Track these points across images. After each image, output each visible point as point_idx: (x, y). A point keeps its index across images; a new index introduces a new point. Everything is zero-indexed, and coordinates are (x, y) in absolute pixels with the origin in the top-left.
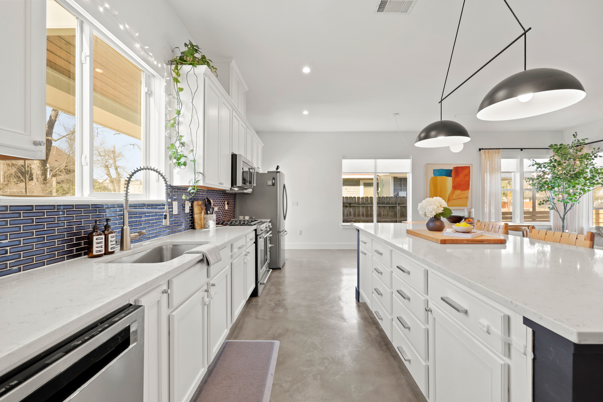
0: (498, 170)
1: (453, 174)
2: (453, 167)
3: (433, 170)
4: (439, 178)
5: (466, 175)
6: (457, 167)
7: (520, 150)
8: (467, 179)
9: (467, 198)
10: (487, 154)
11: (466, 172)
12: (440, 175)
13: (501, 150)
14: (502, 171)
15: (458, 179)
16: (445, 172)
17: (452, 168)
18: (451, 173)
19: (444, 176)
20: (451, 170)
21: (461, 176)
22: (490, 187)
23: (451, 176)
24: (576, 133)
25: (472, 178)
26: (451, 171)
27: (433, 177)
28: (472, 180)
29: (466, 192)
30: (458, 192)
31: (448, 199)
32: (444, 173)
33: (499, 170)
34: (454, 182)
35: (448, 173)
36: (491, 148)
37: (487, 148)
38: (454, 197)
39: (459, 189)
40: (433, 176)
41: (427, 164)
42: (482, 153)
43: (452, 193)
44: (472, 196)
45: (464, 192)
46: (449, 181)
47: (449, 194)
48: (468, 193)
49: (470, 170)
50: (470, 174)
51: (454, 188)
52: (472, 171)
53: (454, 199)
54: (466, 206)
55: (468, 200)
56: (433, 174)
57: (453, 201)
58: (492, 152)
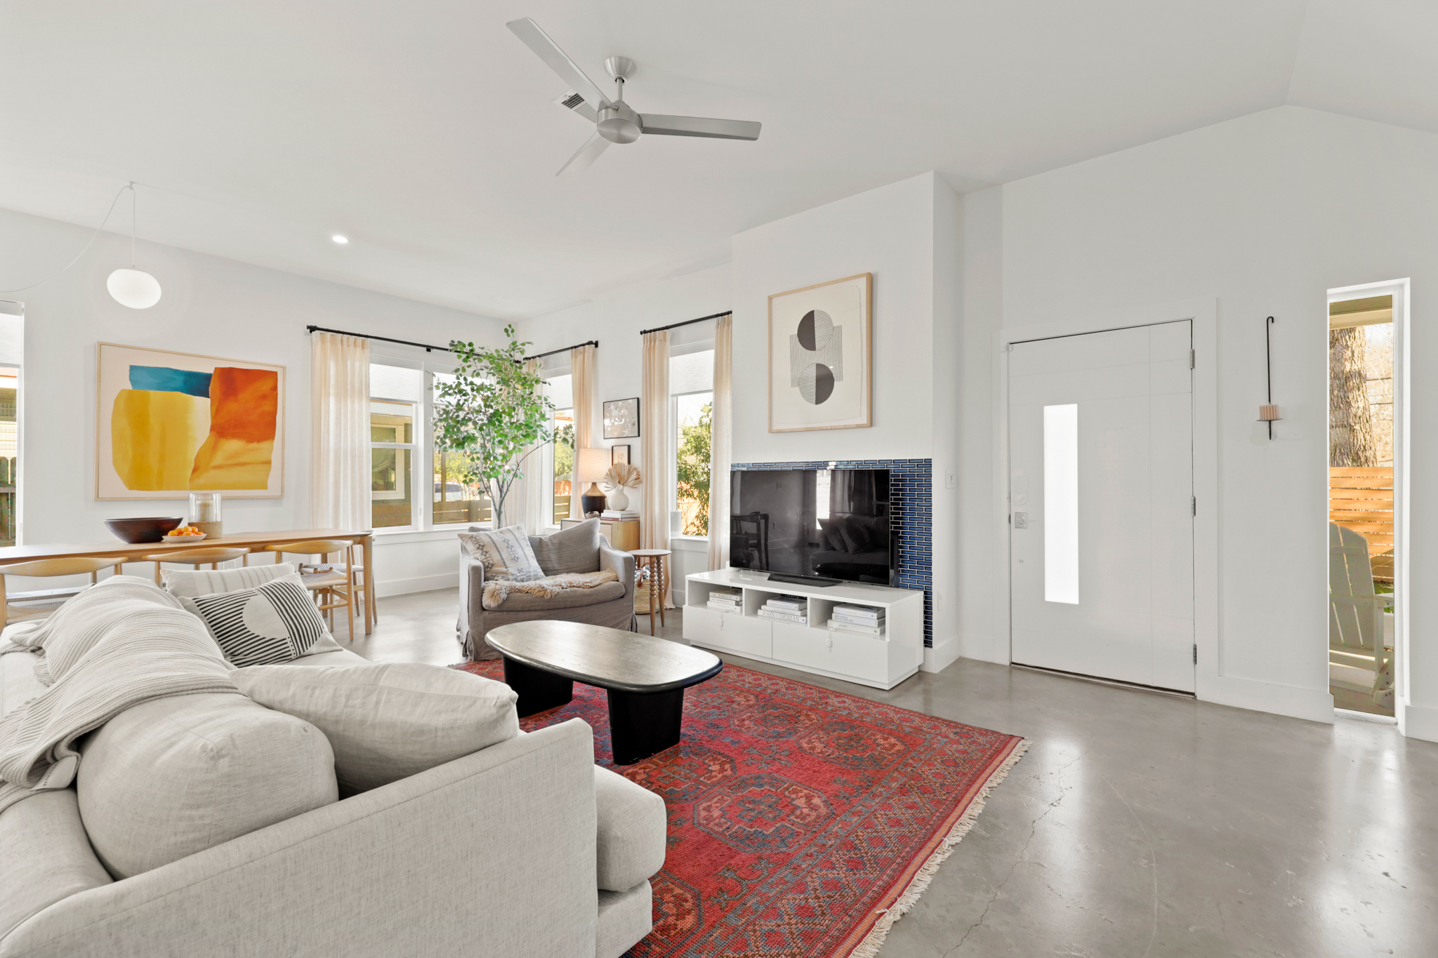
0: (361, 392)
1: (214, 387)
2: (217, 369)
3: (129, 369)
4: (157, 396)
5: (264, 397)
6: (231, 370)
8: (267, 407)
9: (269, 462)
10: (328, 345)
11: (265, 386)
12: (163, 386)
13: (369, 339)
14: (372, 395)
15: (233, 407)
16: (181, 379)
17: (210, 371)
18: (208, 385)
19: (179, 393)
21: (246, 396)
22: (338, 435)
23: (205, 395)
24: (510, 326)
25: (284, 408)
26: (207, 378)
27: (129, 391)
28: (284, 414)
29: (264, 445)
30: (232, 445)
31: (193, 465)
32: (179, 384)
33: (364, 392)
34: (217, 412)
35: (197, 384)
36: (341, 330)
37: (329, 328)
38: (219, 459)
39: (235, 436)
40: (129, 387)
41: (101, 344)
42: (314, 340)
43: (212, 447)
44: (283, 459)
45: (254, 445)
46: (201, 408)
47: (197, 450)
48: (272, 451)
49: (279, 382)
50: (277, 394)
51: (218, 433)
52: (284, 386)
53: (219, 467)
54: (264, 487)
55: (269, 471)
56: (130, 380)
57: (213, 473)
58: (345, 343)
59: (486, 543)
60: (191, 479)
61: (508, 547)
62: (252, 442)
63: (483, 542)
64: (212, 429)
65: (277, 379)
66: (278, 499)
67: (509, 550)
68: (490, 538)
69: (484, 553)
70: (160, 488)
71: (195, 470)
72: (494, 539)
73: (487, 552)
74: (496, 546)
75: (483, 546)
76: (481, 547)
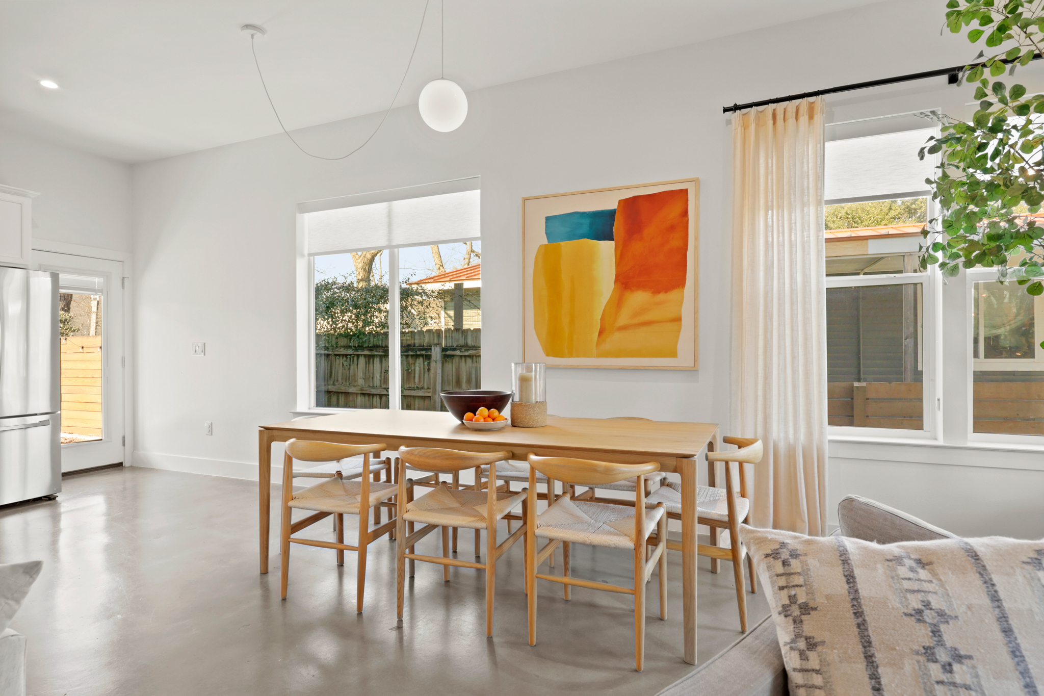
1: (618, 227)
2: (620, 201)
3: (544, 221)
4: (567, 247)
5: (672, 228)
6: (635, 198)
7: (945, 78)
8: (675, 243)
9: (678, 320)
11: (671, 213)
12: (572, 236)
15: (637, 247)
16: (586, 222)
17: (612, 205)
18: (613, 224)
19: (586, 240)
20: (611, 214)
21: (651, 231)
23: (610, 238)
25: (696, 238)
26: (609, 217)
27: (546, 245)
28: (696, 248)
29: (673, 295)
30: (638, 298)
31: (599, 326)
32: (585, 228)
34: (621, 258)
35: (601, 226)
38: (624, 318)
39: (641, 286)
40: (545, 242)
41: (525, 200)
43: (617, 302)
44: (696, 312)
45: (661, 296)
46: (604, 255)
47: (603, 308)
48: (682, 302)
49: (690, 203)
50: (688, 221)
51: (623, 284)
52: (697, 207)
53: (624, 328)
54: (673, 354)
55: (679, 331)
56: (546, 233)
57: (618, 335)
58: (780, 116)
59: (820, 600)
60: (598, 344)
61: (929, 653)
62: (659, 293)
63: (810, 593)
64: (617, 279)
65: (687, 200)
66: (692, 371)
67: (935, 670)
68: (850, 579)
69: (802, 644)
70: (571, 355)
71: (601, 333)
72: (865, 589)
73: (812, 645)
74: (862, 626)
75: (806, 609)
76: (796, 612)
